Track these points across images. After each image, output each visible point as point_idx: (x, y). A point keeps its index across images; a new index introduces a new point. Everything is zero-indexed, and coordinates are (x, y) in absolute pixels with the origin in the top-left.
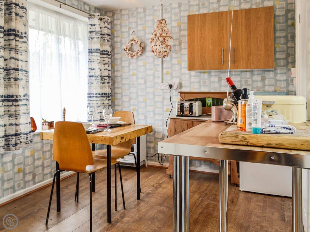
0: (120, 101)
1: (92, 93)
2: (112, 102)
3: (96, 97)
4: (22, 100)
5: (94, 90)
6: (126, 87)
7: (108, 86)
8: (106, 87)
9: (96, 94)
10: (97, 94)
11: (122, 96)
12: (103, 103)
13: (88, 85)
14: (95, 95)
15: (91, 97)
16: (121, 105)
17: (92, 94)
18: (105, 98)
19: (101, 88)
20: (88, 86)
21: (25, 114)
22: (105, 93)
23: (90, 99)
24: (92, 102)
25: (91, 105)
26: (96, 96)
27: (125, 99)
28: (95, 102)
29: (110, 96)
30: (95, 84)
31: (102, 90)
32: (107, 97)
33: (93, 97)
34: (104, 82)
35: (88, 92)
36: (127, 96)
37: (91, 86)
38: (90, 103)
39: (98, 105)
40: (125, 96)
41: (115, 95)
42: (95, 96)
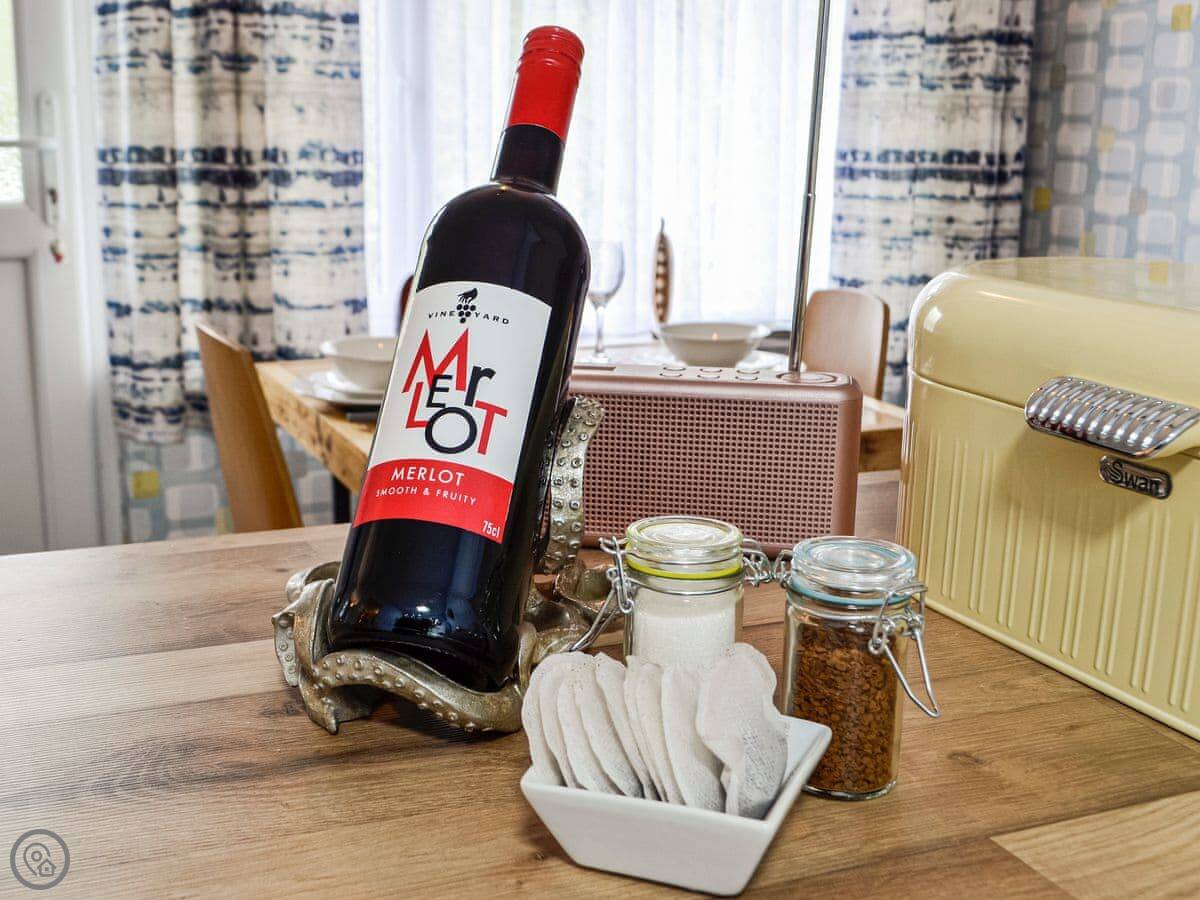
0: (1081, 215)
1: (861, 147)
2: (1024, 216)
3: (885, 175)
4: (294, 176)
5: (876, 127)
6: (1122, 114)
7: (990, 102)
8: (977, 109)
9: (884, 156)
10: (892, 157)
11: (1093, 175)
12: (950, 220)
13: (842, 95)
14: (874, 165)
15: (856, 175)
16: (1081, 243)
17: (860, 156)
18: (960, 189)
19: (946, 117)
20: (841, 105)
21: (311, 254)
22: (967, 149)
23: (847, 184)
24: (857, 208)
25: (852, 226)
26: (881, 166)
27: (1111, 201)
28: (873, 211)
29: (1015, 173)
30: (880, 89)
31: (949, 129)
32: (973, 177)
33: (866, 173)
34: (965, 77)
35: (840, 140)
36: (1124, 177)
37: (856, 105)
38: (844, 213)
39: (890, 231)
40: (1110, 176)
41: (1053, 167)
42: (876, 171)
